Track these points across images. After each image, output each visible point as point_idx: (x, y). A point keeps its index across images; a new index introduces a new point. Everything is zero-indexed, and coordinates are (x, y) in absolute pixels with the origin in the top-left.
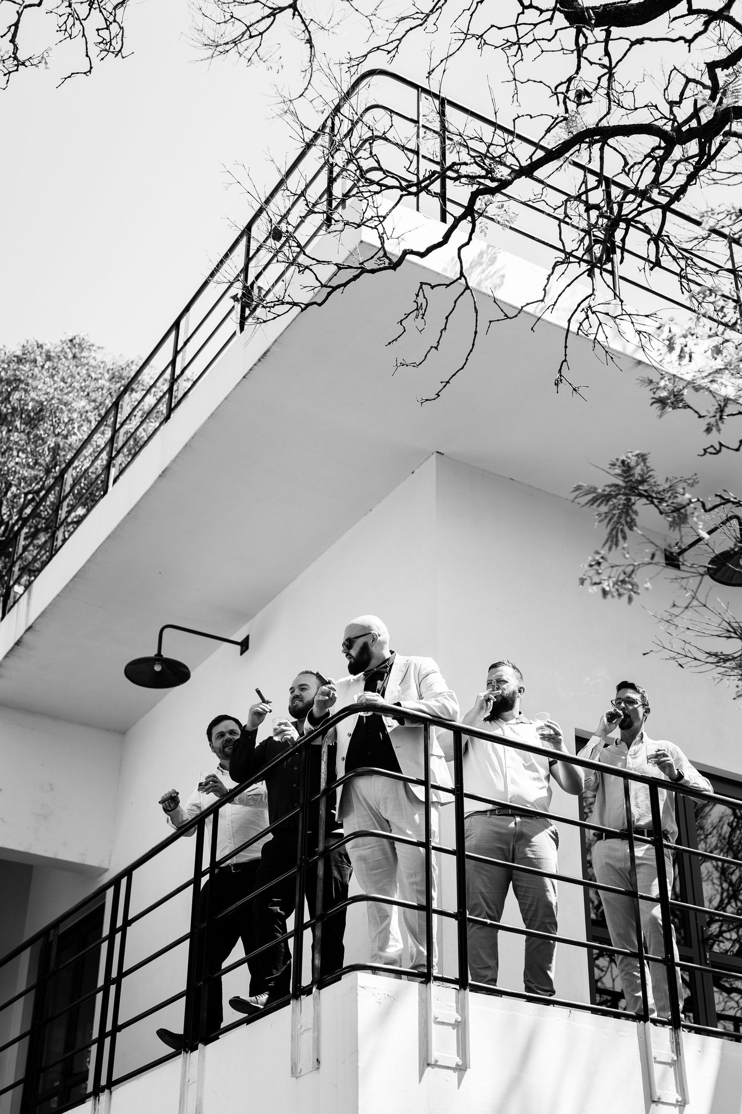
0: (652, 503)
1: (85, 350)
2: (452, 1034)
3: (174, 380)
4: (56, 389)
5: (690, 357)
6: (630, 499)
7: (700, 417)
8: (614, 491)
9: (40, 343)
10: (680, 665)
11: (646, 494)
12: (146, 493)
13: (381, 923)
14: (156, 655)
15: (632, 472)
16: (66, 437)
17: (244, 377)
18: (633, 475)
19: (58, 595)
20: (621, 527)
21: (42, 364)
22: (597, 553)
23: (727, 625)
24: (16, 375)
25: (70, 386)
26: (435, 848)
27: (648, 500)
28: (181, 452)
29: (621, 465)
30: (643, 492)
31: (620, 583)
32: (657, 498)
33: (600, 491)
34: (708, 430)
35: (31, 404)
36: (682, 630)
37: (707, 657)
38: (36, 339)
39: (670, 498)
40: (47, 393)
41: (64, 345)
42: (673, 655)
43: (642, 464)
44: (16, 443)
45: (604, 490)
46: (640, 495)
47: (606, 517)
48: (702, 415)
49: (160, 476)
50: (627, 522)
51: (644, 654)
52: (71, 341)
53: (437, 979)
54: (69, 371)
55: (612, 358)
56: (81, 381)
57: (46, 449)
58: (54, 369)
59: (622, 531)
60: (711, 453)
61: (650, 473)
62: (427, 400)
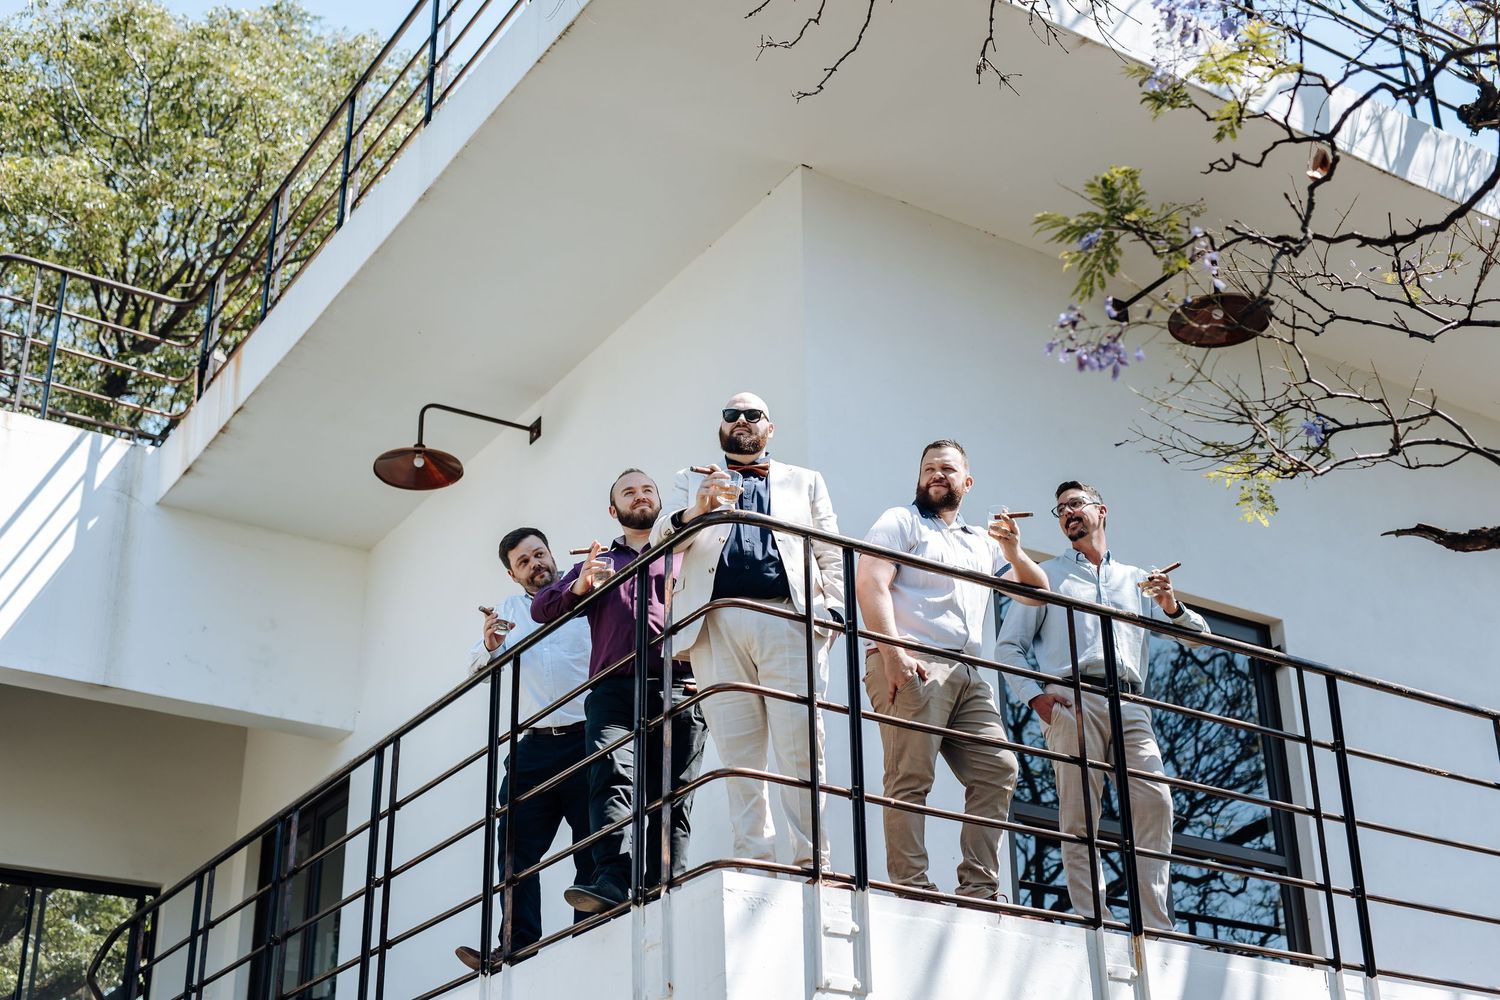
0: (1144, 238)
1: (295, 21)
2: (846, 949)
3: (434, 66)
4: (259, 76)
5: (1196, 36)
6: (1112, 233)
7: (1209, 119)
8: (1092, 223)
9: (234, 11)
10: (1165, 459)
11: (1135, 226)
12: (402, 223)
13: (746, 804)
14: (416, 446)
15: (1116, 196)
16: (275, 144)
17: (539, 61)
18: (1118, 200)
19: (279, 364)
20: (1098, 271)
21: (236, 41)
22: (1072, 308)
23: (1238, 406)
24: (202, 57)
25: (278, 71)
26: (820, 705)
27: (1137, 234)
28: (449, 167)
29: (1101, 186)
30: (1130, 224)
31: (1101, 351)
32: (1148, 232)
33: (1073, 222)
34: (1220, 136)
35: (224, 97)
36: (1178, 413)
37: (1203, 449)
38: (229, 6)
39: (1165, 231)
40: (248, 82)
41: (267, 14)
42: (1157, 445)
43: (1131, 185)
44: (206, 152)
45: (1078, 222)
46: (1126, 228)
47: (1077, 258)
48: (1212, 116)
49: (420, 200)
50: (1106, 265)
51: (1117, 445)
52: (276, 8)
53: (826, 877)
54: (275, 51)
55: (1055, 36)
56: (292, 65)
57: (249, 161)
58: (255, 48)
59: (1100, 275)
60: (1219, 170)
61: (1141, 197)
62: (805, 94)
